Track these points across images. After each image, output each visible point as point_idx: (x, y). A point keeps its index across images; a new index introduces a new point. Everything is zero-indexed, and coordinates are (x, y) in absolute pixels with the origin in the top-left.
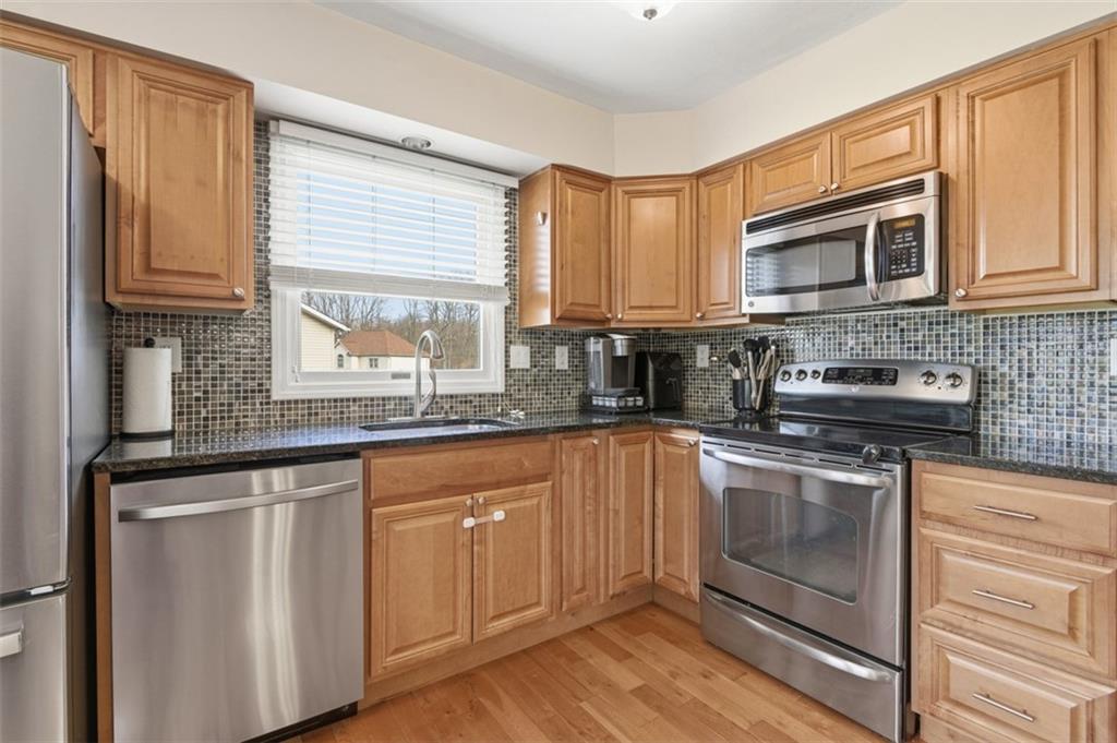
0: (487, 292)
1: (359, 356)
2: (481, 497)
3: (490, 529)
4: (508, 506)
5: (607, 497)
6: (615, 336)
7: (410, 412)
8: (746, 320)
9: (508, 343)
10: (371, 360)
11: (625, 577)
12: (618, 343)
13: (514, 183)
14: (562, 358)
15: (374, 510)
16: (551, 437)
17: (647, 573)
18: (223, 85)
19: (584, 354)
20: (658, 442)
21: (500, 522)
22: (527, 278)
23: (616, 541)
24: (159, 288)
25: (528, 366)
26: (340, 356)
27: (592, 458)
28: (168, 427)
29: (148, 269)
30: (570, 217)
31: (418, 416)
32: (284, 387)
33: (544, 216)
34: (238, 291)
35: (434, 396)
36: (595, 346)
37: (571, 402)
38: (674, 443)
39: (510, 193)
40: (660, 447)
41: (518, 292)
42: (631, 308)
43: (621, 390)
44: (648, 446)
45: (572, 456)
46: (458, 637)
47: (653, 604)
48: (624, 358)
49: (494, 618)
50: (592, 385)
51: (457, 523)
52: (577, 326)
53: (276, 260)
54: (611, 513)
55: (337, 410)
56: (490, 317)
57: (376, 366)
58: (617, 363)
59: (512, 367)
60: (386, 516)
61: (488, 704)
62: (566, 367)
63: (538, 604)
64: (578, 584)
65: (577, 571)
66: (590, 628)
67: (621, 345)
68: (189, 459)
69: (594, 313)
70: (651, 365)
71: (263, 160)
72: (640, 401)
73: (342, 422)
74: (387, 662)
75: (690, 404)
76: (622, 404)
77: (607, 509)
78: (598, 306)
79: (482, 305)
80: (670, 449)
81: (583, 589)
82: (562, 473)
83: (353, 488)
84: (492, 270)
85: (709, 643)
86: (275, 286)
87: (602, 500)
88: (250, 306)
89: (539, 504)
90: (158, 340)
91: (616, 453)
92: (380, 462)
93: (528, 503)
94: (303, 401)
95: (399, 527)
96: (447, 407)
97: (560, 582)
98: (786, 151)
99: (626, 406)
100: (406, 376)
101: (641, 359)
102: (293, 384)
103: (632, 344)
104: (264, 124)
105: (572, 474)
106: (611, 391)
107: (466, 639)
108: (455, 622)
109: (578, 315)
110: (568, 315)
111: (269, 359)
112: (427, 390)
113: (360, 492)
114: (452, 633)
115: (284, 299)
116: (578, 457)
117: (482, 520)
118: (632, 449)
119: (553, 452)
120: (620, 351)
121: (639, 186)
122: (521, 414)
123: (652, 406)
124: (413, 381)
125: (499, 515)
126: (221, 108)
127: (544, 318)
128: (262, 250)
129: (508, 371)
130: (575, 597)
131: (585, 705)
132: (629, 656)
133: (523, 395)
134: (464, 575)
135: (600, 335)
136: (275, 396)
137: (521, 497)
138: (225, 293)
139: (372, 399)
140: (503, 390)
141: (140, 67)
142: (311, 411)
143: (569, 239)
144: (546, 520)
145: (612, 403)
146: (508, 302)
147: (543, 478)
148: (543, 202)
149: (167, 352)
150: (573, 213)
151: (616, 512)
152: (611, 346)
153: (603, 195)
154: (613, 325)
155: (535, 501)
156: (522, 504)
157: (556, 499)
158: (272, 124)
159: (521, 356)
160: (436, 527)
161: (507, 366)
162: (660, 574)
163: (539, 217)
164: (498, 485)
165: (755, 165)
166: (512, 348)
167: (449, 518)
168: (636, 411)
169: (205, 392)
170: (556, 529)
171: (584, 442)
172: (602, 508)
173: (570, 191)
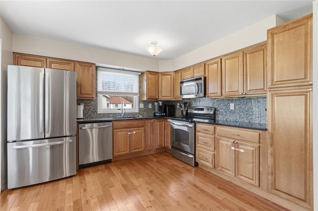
0: (135, 94)
1: (113, 104)
2: (131, 129)
3: (133, 135)
4: (136, 131)
5: (155, 131)
6: (160, 102)
7: (121, 116)
8: (181, 99)
9: (139, 103)
10: (116, 105)
11: (159, 146)
12: (160, 103)
13: (140, 74)
14: (150, 106)
15: (114, 130)
16: (144, 120)
17: (163, 145)
18: (91, 64)
19: (154, 105)
20: (165, 122)
21: (135, 134)
22: (143, 91)
23: (157, 139)
24: (82, 96)
25: (143, 108)
26: (108, 104)
27: (152, 124)
28: (82, 117)
29: (81, 93)
30: (150, 80)
31: (122, 117)
32: (100, 111)
33: (145, 80)
34: (94, 96)
35: (125, 113)
36: (156, 104)
37: (152, 114)
38: (167, 121)
39: (139, 75)
40: (166, 122)
41: (141, 94)
42: (162, 96)
43: (160, 112)
44: (163, 122)
45: (148, 124)
46: (127, 152)
47: (166, 152)
48: (162, 106)
49: (134, 150)
50: (156, 111)
51: (127, 133)
52: (152, 100)
53: (98, 90)
54: (156, 134)
55: (108, 115)
56: (136, 98)
57: (117, 106)
58: (160, 107)
59: (140, 107)
60: (116, 131)
61: (132, 162)
62: (151, 108)
63: (142, 148)
64: (149, 146)
65: (149, 143)
66: (152, 154)
67: (161, 103)
68: (88, 121)
69: (155, 98)
70: (167, 108)
71: (97, 73)
72: (164, 114)
73: (109, 117)
74: (116, 154)
75: (176, 115)
76: (161, 115)
77: (155, 133)
78: (156, 96)
79: (134, 97)
80: (167, 123)
81: (150, 147)
82: (146, 126)
83: (111, 126)
84: (136, 90)
85: (173, 156)
86: (98, 95)
87: (154, 131)
88: (95, 99)
89: (142, 131)
90: (81, 104)
91: (157, 123)
92: (115, 123)
93: (140, 131)
94: (103, 114)
95: (118, 133)
96: (128, 115)
97: (146, 145)
98: (186, 70)
99: (162, 115)
100: (120, 109)
101: (165, 106)
102: (101, 111)
103: (163, 103)
104: (97, 68)
105: (148, 126)
106: (159, 112)
107: (129, 152)
108: (127, 149)
109: (151, 98)
110: (149, 98)
111: (97, 107)
112: (124, 112)
113: (112, 127)
114: (126, 151)
115: (99, 97)
116: (149, 124)
117: (132, 133)
118: (160, 123)
119: (145, 122)
120: (161, 105)
121: (164, 74)
122: (141, 116)
123: (168, 115)
124: (121, 110)
125: (134, 132)
126: (91, 68)
127: (145, 99)
128: (96, 89)
129: (139, 108)
130: (149, 148)
131: (147, 162)
132: (157, 157)
133: (142, 113)
134: (128, 142)
135: (157, 101)
136: (98, 113)
137: (139, 130)
138: (92, 97)
139: (114, 113)
140: (138, 112)
141: (80, 64)
142: (104, 115)
143: (150, 83)
144: (143, 134)
145: (158, 114)
146: (139, 96)
147: (143, 127)
148: (145, 77)
149: (82, 106)
150: (151, 79)
151: (157, 134)
152: (159, 104)
153: (157, 76)
154: (159, 100)
155: (141, 131)
156: (139, 131)
157: (145, 131)
158: (98, 68)
159: (142, 106)
160: (124, 134)
161: (139, 107)
162: (166, 145)
163: (144, 80)
164: (134, 127)
165: (182, 71)
166: (140, 104)
167: (126, 132)
168: (164, 116)
169: (87, 112)
170: (145, 136)
171: (150, 121)
172: (154, 133)
173: (150, 75)
